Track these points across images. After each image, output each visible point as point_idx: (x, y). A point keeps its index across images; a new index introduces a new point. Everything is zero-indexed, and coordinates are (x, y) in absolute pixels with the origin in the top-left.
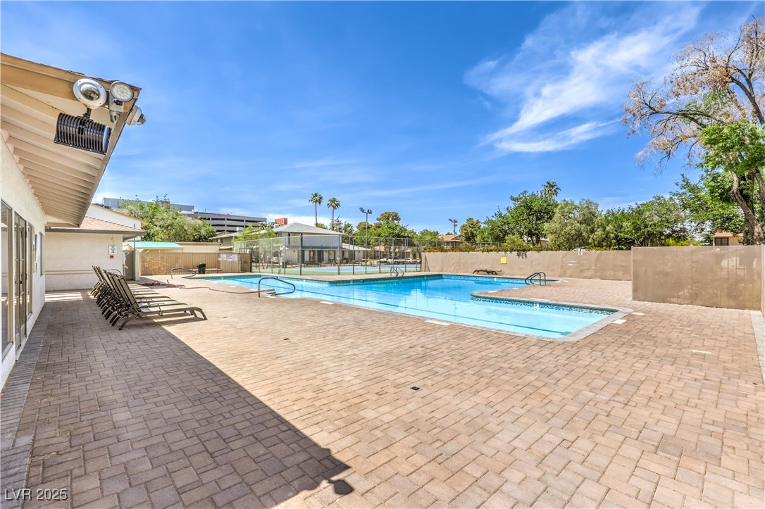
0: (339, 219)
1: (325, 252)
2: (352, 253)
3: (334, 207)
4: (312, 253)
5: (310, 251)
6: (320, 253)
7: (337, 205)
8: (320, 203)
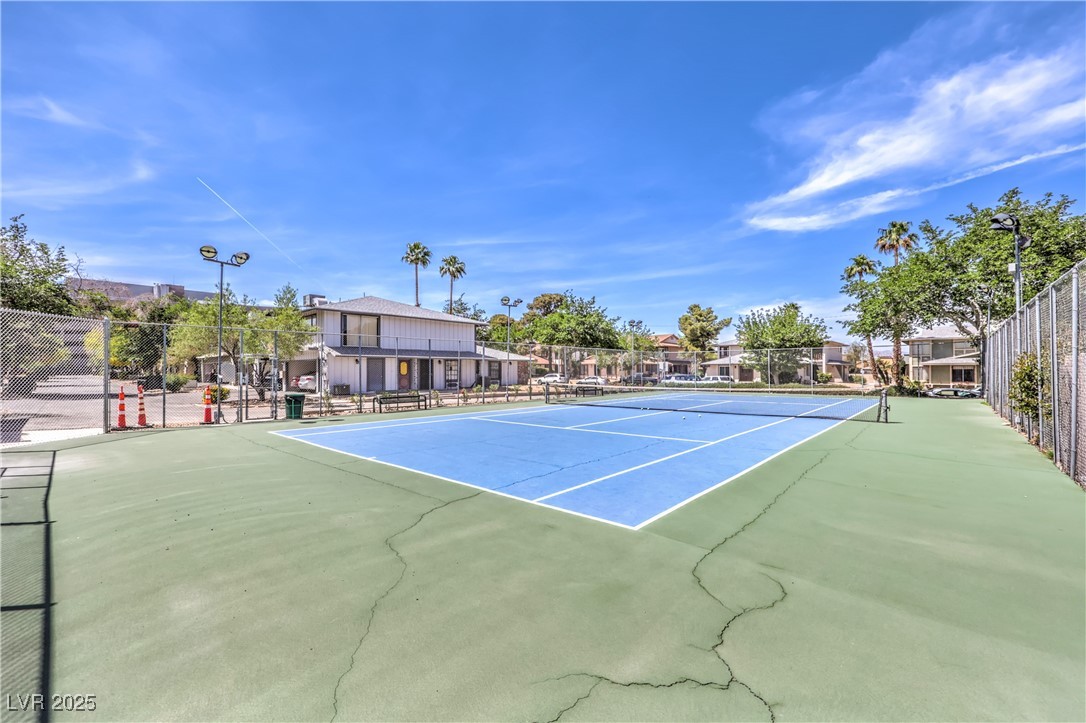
0: (464, 300)
1: (436, 364)
2: (496, 367)
3: (454, 276)
4: (404, 366)
5: (400, 361)
6: (426, 366)
7: (460, 270)
8: (424, 263)
